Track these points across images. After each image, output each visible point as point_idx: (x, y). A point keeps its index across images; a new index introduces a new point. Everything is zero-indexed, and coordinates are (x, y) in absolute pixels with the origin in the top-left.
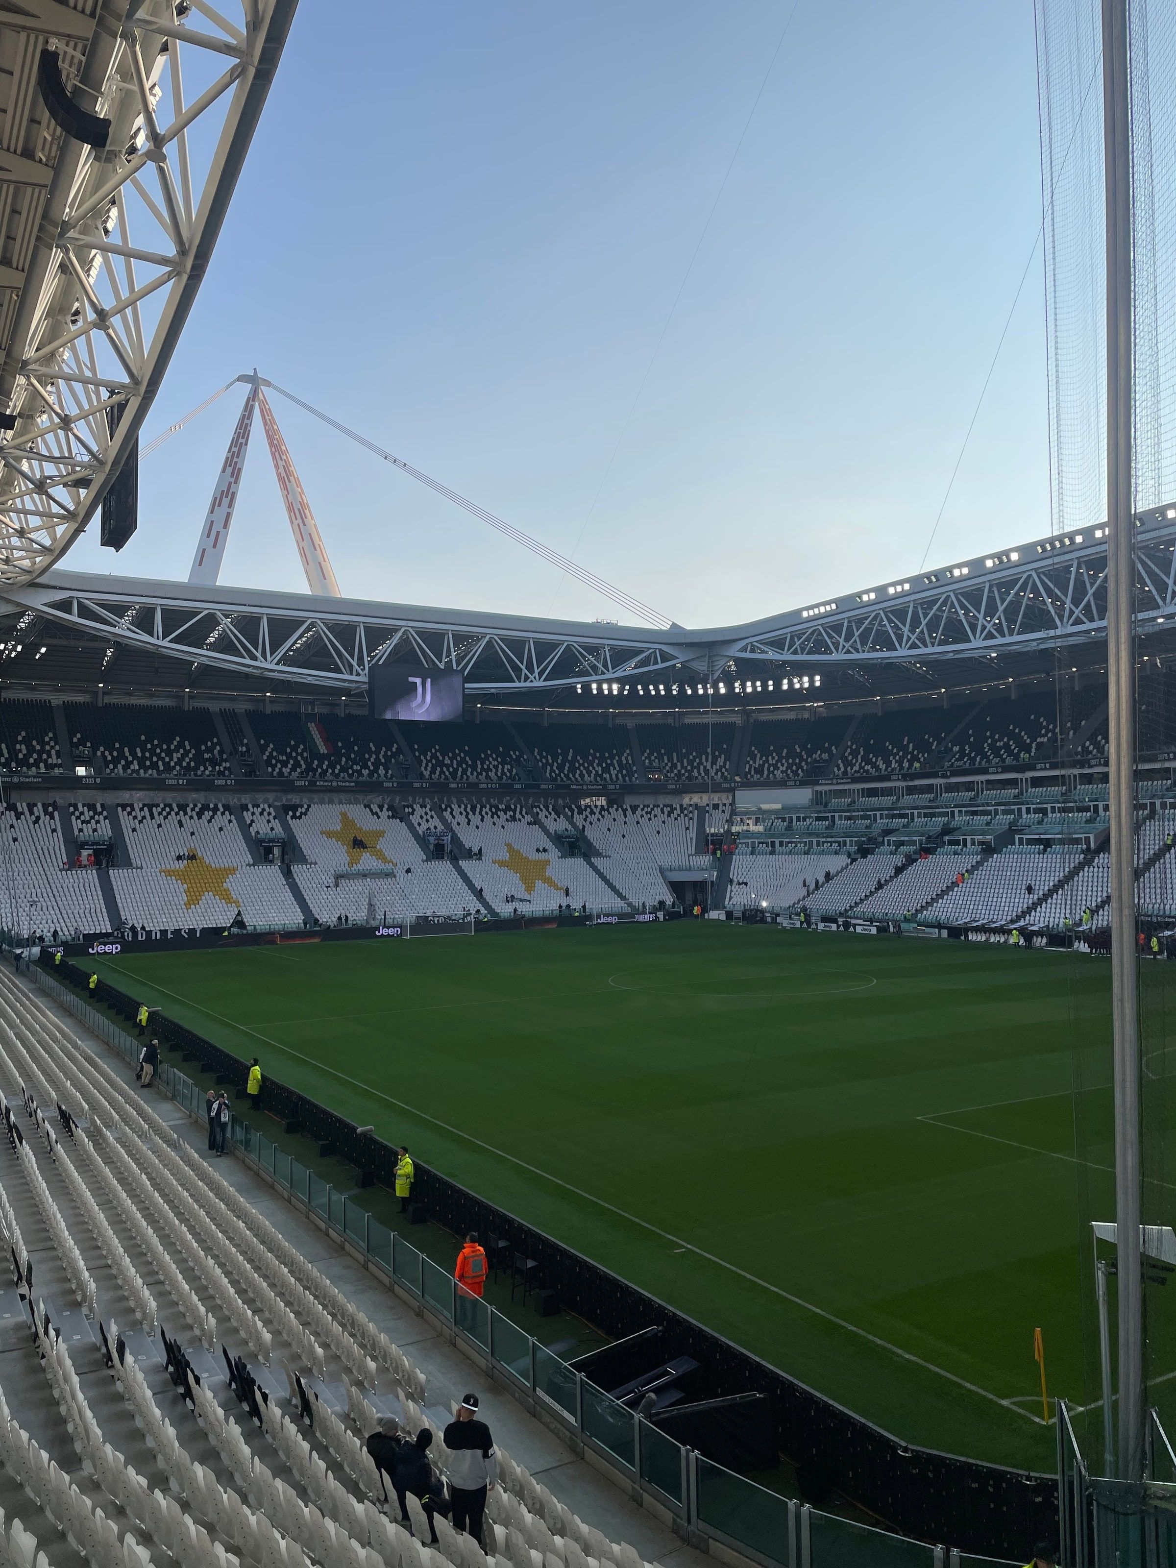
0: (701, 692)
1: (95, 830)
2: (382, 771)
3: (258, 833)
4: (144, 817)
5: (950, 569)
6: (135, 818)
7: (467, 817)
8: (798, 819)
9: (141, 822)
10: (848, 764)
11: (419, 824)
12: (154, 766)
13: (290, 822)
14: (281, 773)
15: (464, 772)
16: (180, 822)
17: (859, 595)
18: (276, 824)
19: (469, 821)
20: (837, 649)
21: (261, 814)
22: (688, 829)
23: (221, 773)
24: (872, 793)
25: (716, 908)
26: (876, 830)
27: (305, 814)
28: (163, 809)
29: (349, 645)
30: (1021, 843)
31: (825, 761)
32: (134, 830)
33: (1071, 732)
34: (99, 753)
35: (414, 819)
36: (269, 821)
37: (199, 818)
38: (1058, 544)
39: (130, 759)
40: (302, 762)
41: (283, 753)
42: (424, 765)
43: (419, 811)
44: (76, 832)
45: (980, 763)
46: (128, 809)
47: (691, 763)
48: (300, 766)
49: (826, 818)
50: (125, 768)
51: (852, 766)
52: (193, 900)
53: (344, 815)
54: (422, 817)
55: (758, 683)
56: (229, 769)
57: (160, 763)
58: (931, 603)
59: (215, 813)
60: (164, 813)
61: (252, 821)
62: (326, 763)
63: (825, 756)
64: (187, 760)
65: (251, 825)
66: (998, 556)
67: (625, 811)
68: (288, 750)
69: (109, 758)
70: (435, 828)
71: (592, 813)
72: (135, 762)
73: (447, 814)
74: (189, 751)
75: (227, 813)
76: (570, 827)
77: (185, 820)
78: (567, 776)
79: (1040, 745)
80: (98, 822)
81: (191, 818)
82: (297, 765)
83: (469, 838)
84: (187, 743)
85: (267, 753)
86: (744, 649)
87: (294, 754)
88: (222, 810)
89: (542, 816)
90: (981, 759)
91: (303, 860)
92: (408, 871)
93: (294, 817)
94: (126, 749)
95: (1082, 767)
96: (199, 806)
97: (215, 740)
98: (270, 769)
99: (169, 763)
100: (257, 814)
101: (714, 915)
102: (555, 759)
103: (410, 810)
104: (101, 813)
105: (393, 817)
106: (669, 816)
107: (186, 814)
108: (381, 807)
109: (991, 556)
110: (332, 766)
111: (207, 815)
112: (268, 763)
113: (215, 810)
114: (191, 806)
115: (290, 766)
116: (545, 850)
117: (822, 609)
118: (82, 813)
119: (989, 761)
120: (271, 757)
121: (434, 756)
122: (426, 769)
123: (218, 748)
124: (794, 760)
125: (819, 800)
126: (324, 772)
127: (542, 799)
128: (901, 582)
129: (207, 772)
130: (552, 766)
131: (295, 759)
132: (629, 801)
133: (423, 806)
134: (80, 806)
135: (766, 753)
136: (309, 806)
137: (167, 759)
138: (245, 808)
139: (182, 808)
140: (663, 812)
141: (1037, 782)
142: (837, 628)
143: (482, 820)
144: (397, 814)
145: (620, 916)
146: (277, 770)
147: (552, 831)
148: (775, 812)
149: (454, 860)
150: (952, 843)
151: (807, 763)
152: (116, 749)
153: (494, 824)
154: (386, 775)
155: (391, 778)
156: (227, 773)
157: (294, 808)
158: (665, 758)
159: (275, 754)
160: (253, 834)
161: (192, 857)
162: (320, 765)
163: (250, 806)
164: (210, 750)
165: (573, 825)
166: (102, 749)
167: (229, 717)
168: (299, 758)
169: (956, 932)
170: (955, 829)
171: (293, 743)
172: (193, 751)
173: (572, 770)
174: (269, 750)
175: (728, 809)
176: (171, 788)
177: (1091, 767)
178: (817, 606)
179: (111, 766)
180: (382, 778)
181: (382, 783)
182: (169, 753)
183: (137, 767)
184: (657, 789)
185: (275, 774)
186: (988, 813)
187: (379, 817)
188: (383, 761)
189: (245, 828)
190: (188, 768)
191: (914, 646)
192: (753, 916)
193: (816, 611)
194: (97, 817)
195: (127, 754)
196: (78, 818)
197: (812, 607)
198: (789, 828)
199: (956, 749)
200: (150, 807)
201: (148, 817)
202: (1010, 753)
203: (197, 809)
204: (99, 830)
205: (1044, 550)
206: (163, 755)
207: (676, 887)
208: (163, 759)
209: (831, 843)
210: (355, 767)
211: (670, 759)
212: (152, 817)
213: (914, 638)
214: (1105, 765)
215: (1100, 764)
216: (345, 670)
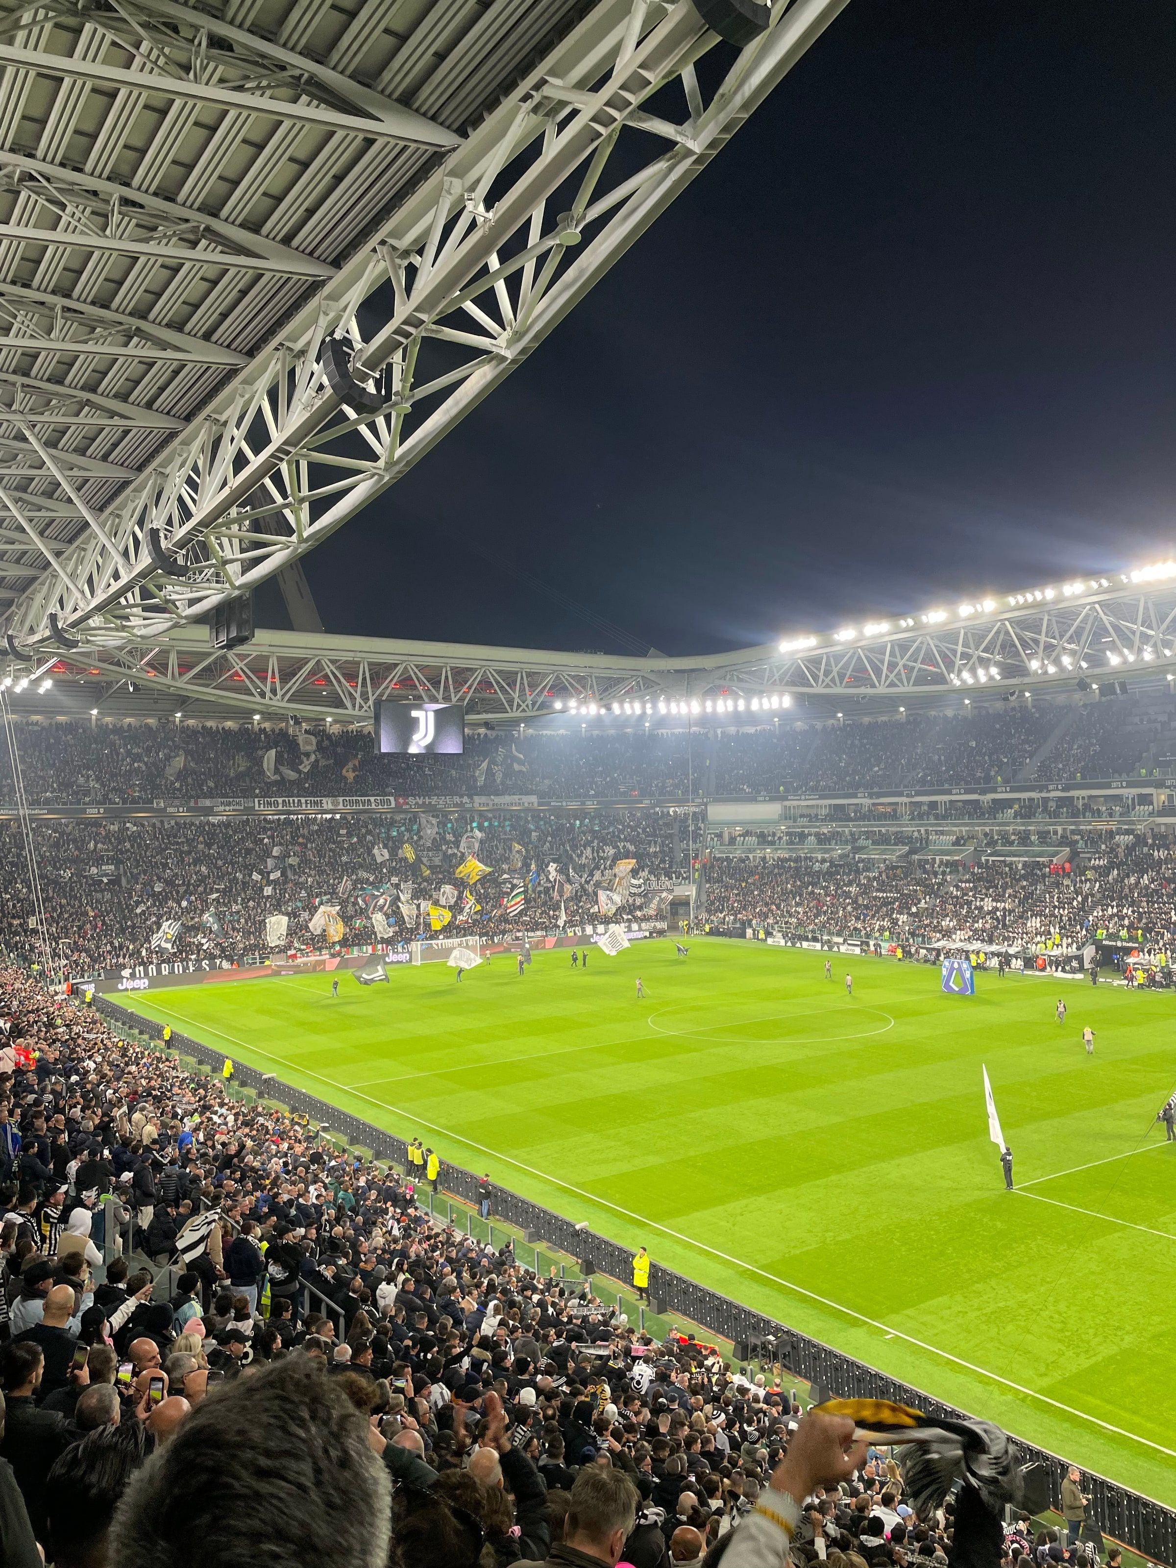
8: (769, 834)
20: (817, 683)
24: (839, 809)
26: (846, 847)
29: (353, 679)
33: (1028, 756)
49: (796, 831)
58: (908, 644)
95: (1041, 791)
125: (788, 815)
127: (525, 817)
141: (998, 804)
142: (817, 662)
150: (922, 862)
169: (933, 953)
170: (923, 848)
175: (701, 823)
184: (633, 804)
186: (953, 833)
191: (892, 685)
198: (761, 843)
202: (971, 774)
213: (892, 676)
214: (1063, 790)
215: (1057, 789)
216: (348, 704)
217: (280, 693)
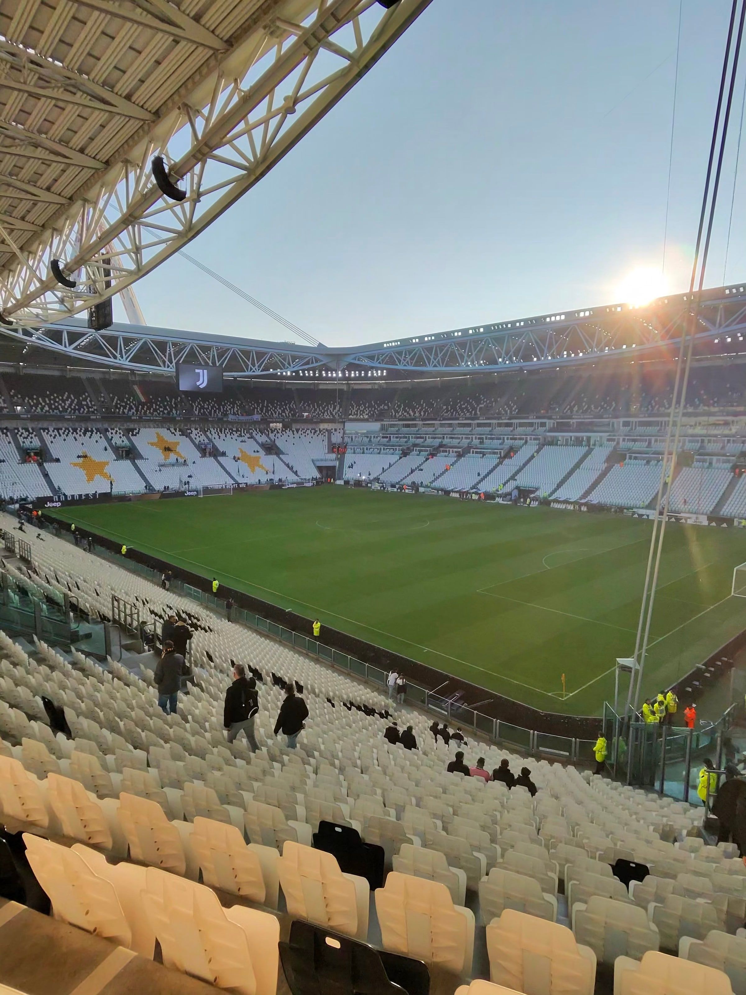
0: (330, 375)
1: (31, 442)
2: (174, 412)
3: (116, 443)
4: (56, 435)
5: (453, 332)
6: (51, 436)
7: (218, 435)
8: (374, 437)
9: (54, 438)
10: (397, 412)
11: (196, 439)
12: (57, 408)
13: (131, 437)
14: (123, 412)
15: (215, 411)
16: (75, 438)
17: (411, 339)
18: (124, 438)
19: (220, 437)
20: (400, 363)
21: (116, 433)
22: (323, 441)
23: (93, 412)
24: (408, 426)
25: (340, 479)
26: (410, 444)
27: (138, 433)
28: (65, 431)
29: (164, 351)
30: (473, 453)
31: (386, 410)
32: (52, 442)
33: (494, 403)
34: (26, 401)
35: (193, 436)
36: (120, 437)
37: (85, 436)
38: (500, 327)
39: (43, 404)
40: (133, 406)
41: (123, 401)
42: (195, 408)
43: (194, 432)
44: (22, 444)
45: (455, 415)
46: (46, 431)
47: (323, 408)
48: (133, 409)
49: (387, 437)
50: (42, 409)
51: (398, 413)
52: (90, 478)
53: (157, 434)
54: (196, 435)
55: (357, 372)
56: (96, 410)
57: (60, 407)
58: (444, 346)
59: (92, 433)
60: (66, 433)
61: (112, 437)
62: (146, 407)
63: (386, 407)
64: (74, 405)
65: (111, 439)
66: (474, 329)
67: (293, 431)
68: (125, 400)
69: (32, 404)
70: (204, 440)
71: (278, 432)
72: (47, 406)
73: (208, 433)
74: (74, 400)
75: (98, 433)
76: (268, 440)
77: (77, 436)
78: (265, 414)
79: (481, 408)
80: (32, 438)
81: (80, 435)
82: (131, 408)
83: (221, 445)
84: (72, 396)
85: (115, 402)
86: (355, 359)
87: (129, 402)
88: (95, 431)
89: (254, 434)
90: (456, 413)
91: (141, 457)
92: (194, 463)
93: (133, 435)
94: (40, 399)
95: (498, 420)
96: (83, 429)
97: (87, 394)
98: (117, 410)
99: (64, 406)
100: (114, 433)
101: (338, 482)
102: (258, 406)
103: (190, 431)
104: (32, 433)
105: (183, 435)
106: (314, 434)
107: (77, 433)
108: (175, 430)
109: (471, 328)
110: (149, 408)
111: (89, 434)
112: (116, 407)
113: (92, 431)
114: (79, 429)
115: (127, 408)
116: (258, 452)
117: (393, 344)
118: (22, 433)
119: (459, 415)
120: (117, 403)
121: (199, 403)
122: (196, 410)
123: (89, 399)
124: (372, 409)
125: (383, 428)
126: (145, 412)
127: (253, 426)
128: (431, 336)
129: (85, 412)
130: (257, 409)
131: (129, 404)
132: (294, 426)
133: (196, 429)
134: (20, 429)
135: (359, 405)
136: (139, 429)
137: (63, 404)
138: (107, 430)
139: (75, 430)
140: (311, 432)
141: (479, 425)
142: (400, 353)
143: (226, 436)
144: (183, 433)
145: (297, 483)
146: (121, 410)
147: (260, 442)
148: (364, 434)
149: (215, 457)
150: (443, 451)
151: (378, 411)
152: (35, 399)
153: (232, 438)
154: (176, 413)
155: (179, 415)
156: (96, 412)
157: (132, 430)
158: (311, 406)
159: (119, 402)
160: (114, 444)
161: (85, 457)
162: (143, 408)
163: (109, 429)
164: (85, 400)
165: (270, 439)
166: (27, 399)
167: (91, 381)
168: (132, 404)
169: (447, 493)
170: (445, 445)
171: (127, 396)
172: (76, 400)
173: (267, 411)
174: (115, 400)
175: (342, 431)
176: (68, 420)
177: (502, 420)
178: (391, 342)
179: (34, 408)
180: (175, 415)
181: (175, 418)
182: (64, 401)
183: (47, 409)
184: (308, 421)
185: (120, 412)
186: (458, 438)
187: (175, 435)
188: (174, 406)
189: (109, 441)
190: (75, 410)
191: (435, 366)
192: (358, 483)
193: (390, 344)
194: (30, 435)
195: (41, 401)
196: (21, 436)
197: (388, 342)
198: (370, 441)
199: (445, 407)
200: (58, 430)
201: (58, 435)
202: (468, 411)
203: (82, 431)
204: (33, 442)
205: (494, 328)
206: (60, 402)
207: (320, 469)
208: (61, 405)
209: (390, 449)
210: (161, 409)
211: (314, 406)
212: (60, 435)
213: (435, 362)
214: (508, 419)
215: (506, 419)
216: (161, 364)
217: (125, 357)
